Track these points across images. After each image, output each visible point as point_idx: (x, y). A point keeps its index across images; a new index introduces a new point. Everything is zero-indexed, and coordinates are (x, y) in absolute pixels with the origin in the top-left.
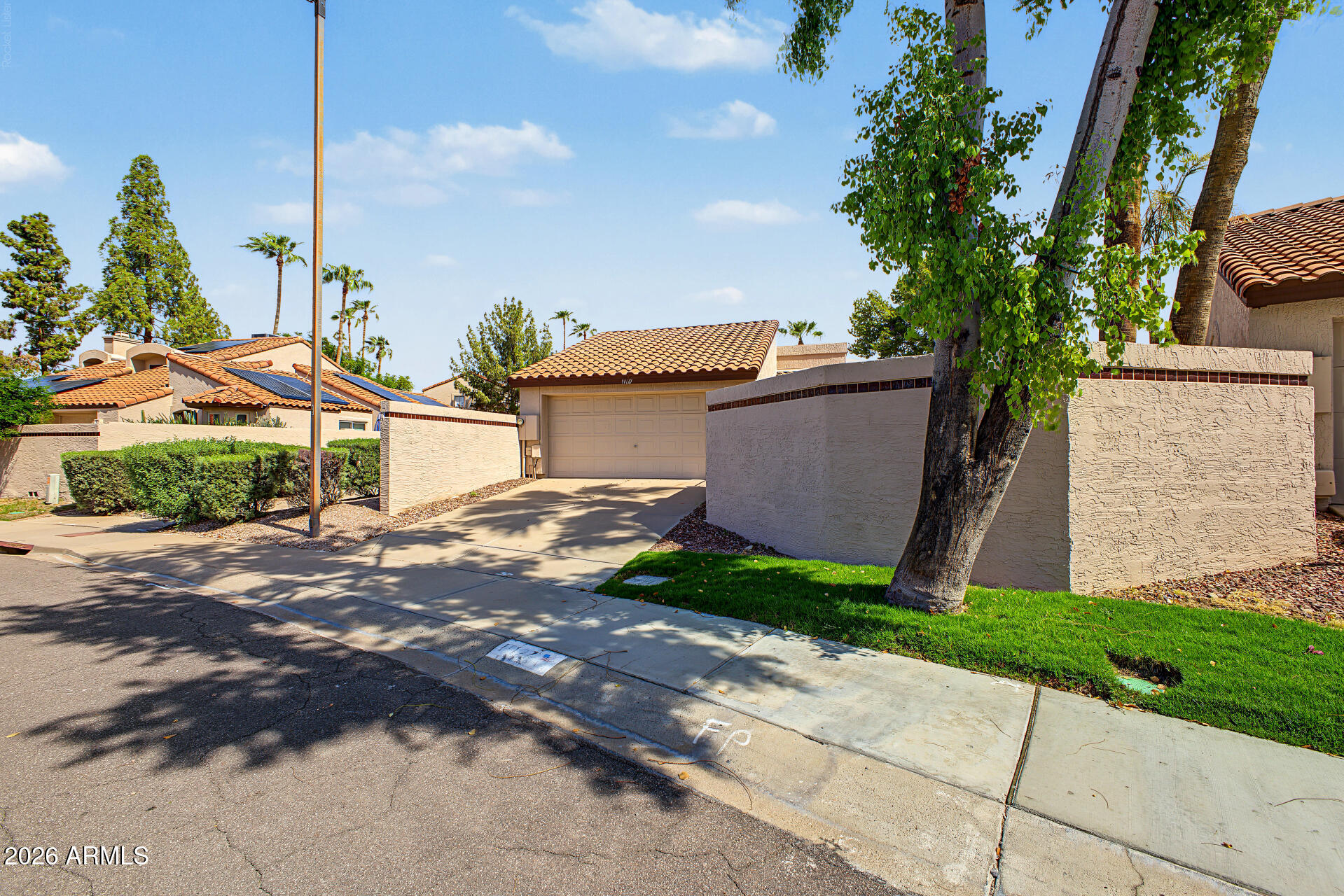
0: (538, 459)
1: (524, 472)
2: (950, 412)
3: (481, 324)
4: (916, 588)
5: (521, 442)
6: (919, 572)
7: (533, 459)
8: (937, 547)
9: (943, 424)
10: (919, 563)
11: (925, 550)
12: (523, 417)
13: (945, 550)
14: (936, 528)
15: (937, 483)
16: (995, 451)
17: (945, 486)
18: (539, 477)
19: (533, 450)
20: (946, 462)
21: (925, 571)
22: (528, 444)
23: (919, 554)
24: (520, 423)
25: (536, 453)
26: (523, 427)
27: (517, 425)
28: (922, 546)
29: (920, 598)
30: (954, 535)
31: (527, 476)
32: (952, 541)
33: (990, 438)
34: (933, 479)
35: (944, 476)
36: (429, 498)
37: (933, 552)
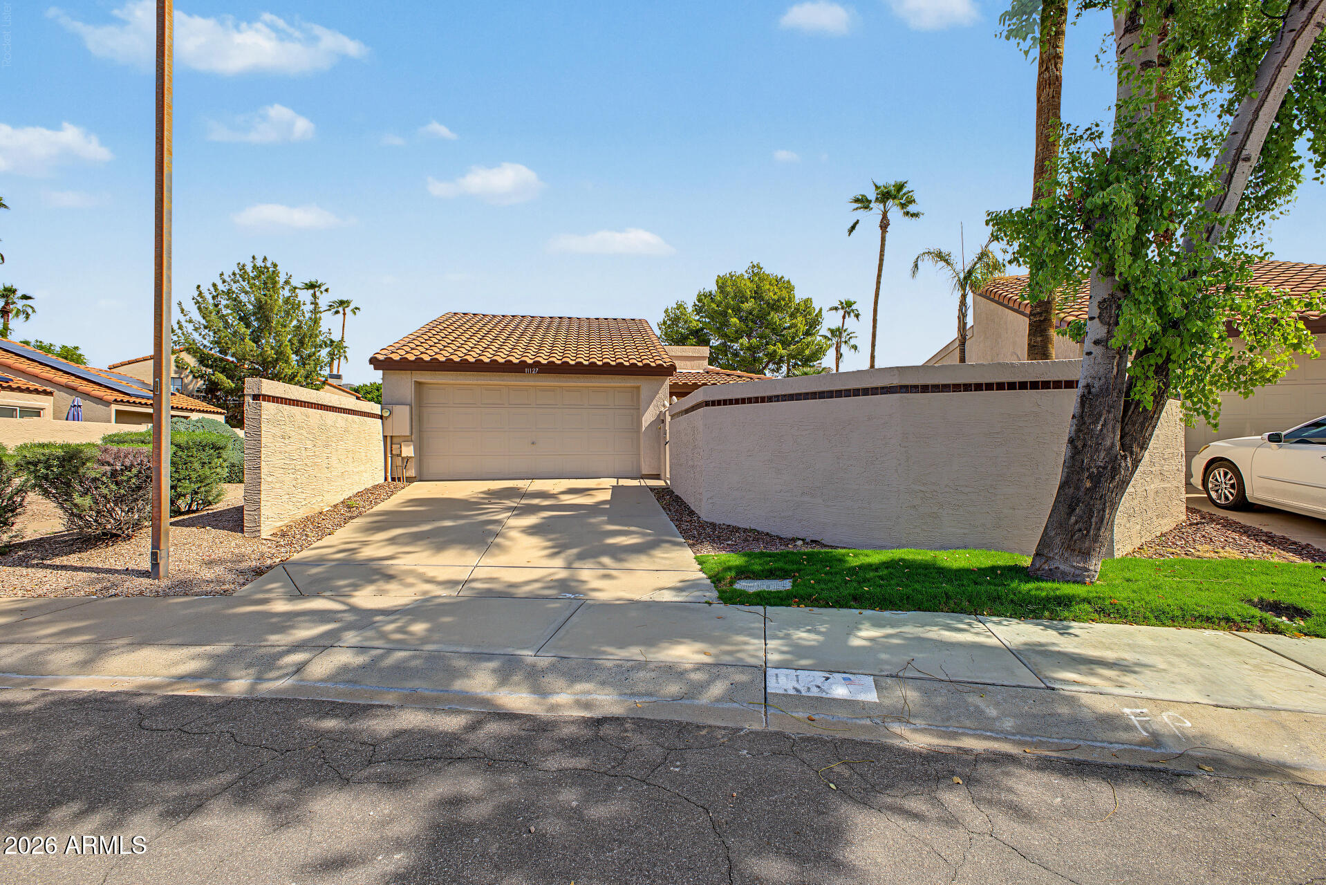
0: (408, 459)
1: (389, 474)
2: (1109, 412)
3: (214, 285)
4: (1075, 564)
5: (385, 437)
6: (1075, 550)
7: (403, 458)
8: (1093, 526)
9: (1101, 423)
10: (1075, 542)
11: (1080, 530)
12: (390, 407)
13: (1099, 529)
14: (1091, 511)
15: (1093, 472)
16: (1138, 445)
17: (1100, 475)
18: (410, 480)
19: (403, 448)
20: (1102, 454)
21: (1080, 549)
22: (395, 440)
23: (1074, 534)
24: (386, 414)
25: (408, 451)
26: (390, 420)
27: (381, 417)
28: (1077, 527)
29: (1078, 572)
30: (1107, 516)
31: (393, 479)
32: (1105, 522)
33: (1132, 435)
34: (1088, 469)
35: (1100, 467)
36: (301, 511)
37: (1088, 532)
